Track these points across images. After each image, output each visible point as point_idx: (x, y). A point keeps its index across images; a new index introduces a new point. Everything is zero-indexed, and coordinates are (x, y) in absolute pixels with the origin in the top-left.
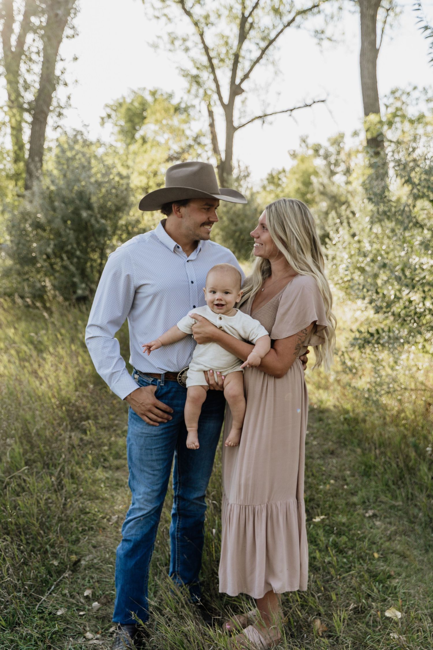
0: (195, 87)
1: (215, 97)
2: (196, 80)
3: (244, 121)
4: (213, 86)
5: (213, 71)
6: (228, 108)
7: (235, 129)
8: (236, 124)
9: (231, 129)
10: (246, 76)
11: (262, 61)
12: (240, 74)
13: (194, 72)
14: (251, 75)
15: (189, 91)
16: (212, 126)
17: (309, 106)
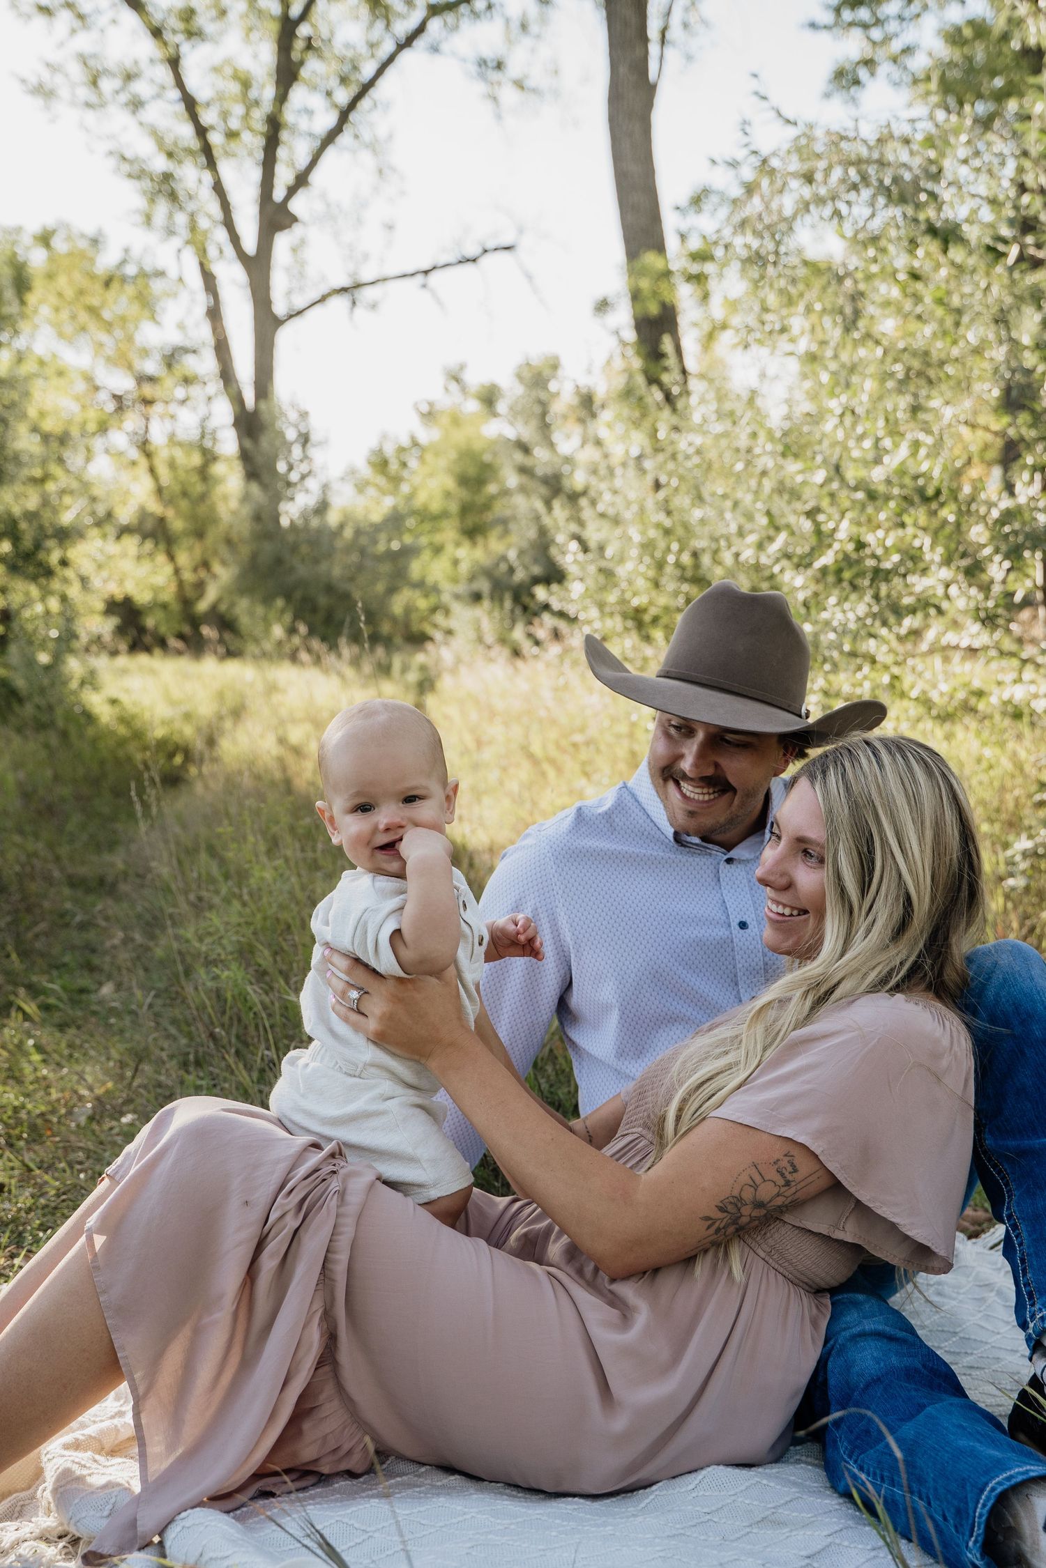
0: (163, 206)
3: (300, 302)
4: (214, 206)
5: (211, 164)
6: (257, 266)
7: (278, 322)
8: (279, 308)
9: (267, 323)
10: (302, 180)
11: (345, 139)
12: (284, 176)
13: (160, 164)
14: (316, 177)
15: (148, 219)
16: (214, 314)
17: (473, 261)
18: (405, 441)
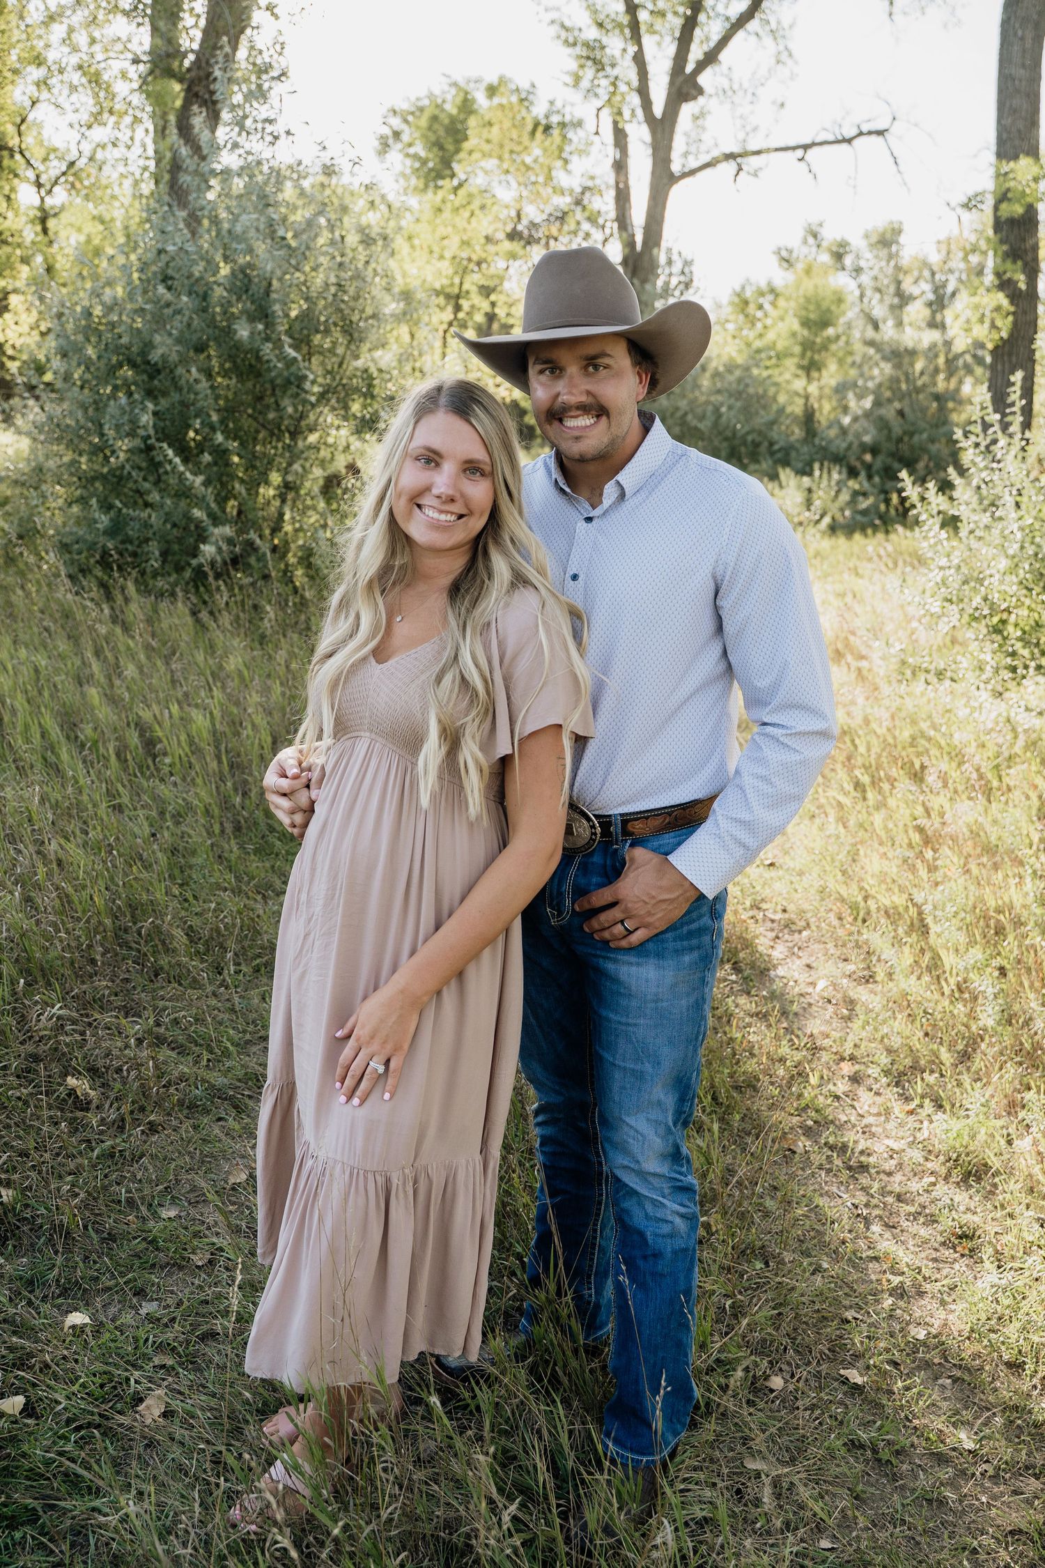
0: (589, 73)
1: (635, 100)
2: (594, 57)
3: (693, 163)
4: (633, 75)
5: (636, 36)
6: (662, 129)
7: (673, 179)
8: (676, 167)
9: (664, 178)
10: (710, 58)
11: (753, 25)
13: (592, 33)
14: (723, 56)
15: (577, 79)
16: (620, 166)
17: (849, 141)
18: (763, 285)
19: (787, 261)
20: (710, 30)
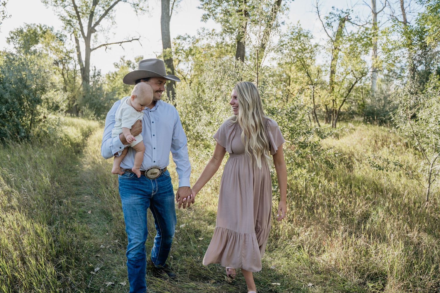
0: (68, 27)
1: (80, 33)
2: (69, 23)
3: (95, 47)
4: (79, 27)
5: (79, 19)
6: (87, 39)
7: (91, 50)
8: (91, 47)
9: (89, 50)
10: (97, 23)
11: (106, 17)
12: (93, 22)
13: (69, 18)
14: (100, 23)
15: (65, 28)
17: (131, 41)
18: (114, 73)
19: (116, 66)
20: (96, 18)
